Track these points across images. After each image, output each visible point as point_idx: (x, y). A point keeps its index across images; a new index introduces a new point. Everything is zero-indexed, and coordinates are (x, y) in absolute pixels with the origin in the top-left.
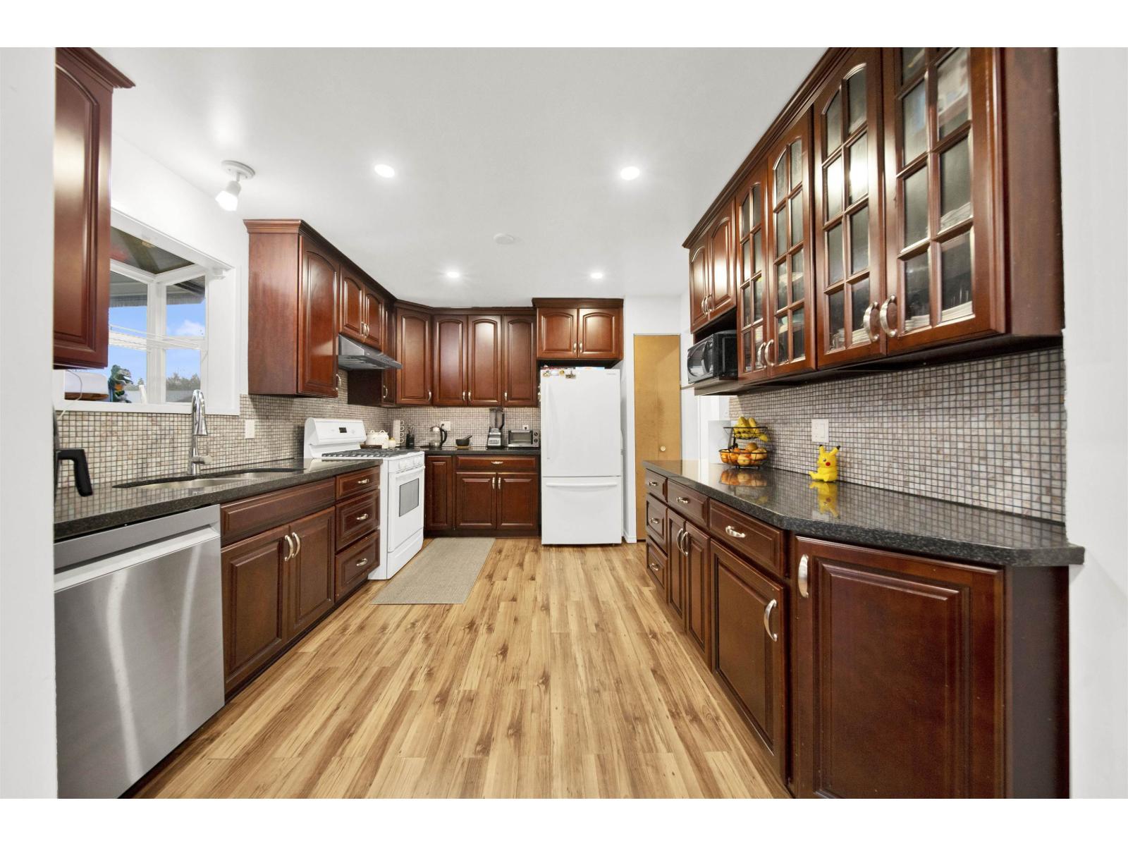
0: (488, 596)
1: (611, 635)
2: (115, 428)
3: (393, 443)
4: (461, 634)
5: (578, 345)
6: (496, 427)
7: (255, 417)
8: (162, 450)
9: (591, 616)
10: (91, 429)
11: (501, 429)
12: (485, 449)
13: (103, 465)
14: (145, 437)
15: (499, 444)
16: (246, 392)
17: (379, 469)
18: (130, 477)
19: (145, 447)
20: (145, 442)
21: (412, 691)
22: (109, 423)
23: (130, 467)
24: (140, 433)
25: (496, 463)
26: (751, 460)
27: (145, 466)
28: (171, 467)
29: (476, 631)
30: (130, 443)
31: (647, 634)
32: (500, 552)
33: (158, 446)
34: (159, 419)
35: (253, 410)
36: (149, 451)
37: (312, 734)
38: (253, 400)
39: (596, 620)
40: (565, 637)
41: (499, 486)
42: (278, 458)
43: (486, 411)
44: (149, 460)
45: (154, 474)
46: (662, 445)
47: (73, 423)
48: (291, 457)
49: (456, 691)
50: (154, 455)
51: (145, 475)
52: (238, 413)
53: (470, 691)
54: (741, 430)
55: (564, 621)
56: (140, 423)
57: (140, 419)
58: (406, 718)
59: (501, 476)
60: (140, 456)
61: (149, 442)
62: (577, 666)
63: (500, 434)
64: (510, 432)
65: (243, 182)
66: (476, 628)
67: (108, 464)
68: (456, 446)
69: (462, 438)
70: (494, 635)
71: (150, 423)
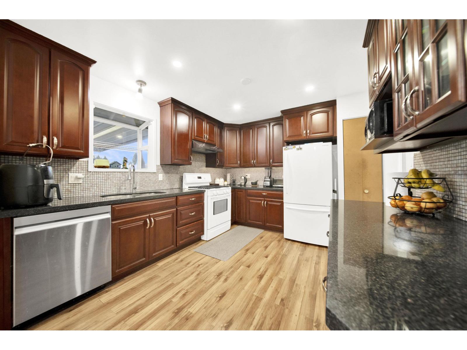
0: (239, 260)
1: (287, 311)
2: (109, 177)
3: (226, 183)
4: (212, 278)
5: (307, 131)
6: (268, 177)
7: (163, 173)
8: (126, 184)
9: (284, 291)
10: (101, 177)
11: (270, 177)
12: (262, 187)
13: (106, 189)
14: (120, 180)
15: (269, 185)
16: (159, 164)
17: (204, 194)
18: (115, 193)
19: (120, 183)
20: (120, 181)
21: (172, 301)
22: (107, 175)
23: (115, 189)
24: (118, 178)
25: (264, 194)
26: (421, 208)
27: (120, 189)
28: (130, 190)
29: (219, 279)
30: (115, 182)
31: (313, 321)
32: (262, 238)
33: (125, 183)
34: (125, 174)
35: (162, 170)
36: (122, 184)
37: (128, 305)
38: (162, 167)
39: (284, 296)
40: (259, 299)
41: (265, 205)
42: (173, 188)
43: (263, 168)
44: (122, 187)
45: (123, 192)
46: (366, 189)
47: (95, 175)
48: (179, 187)
49: (186, 310)
50: (123, 186)
51: (120, 192)
52: (155, 171)
53: (191, 313)
54: (410, 180)
55: (265, 290)
56: (118, 175)
57: (118, 174)
58: (158, 315)
59: (266, 200)
60: (118, 186)
61: (122, 181)
62: (251, 324)
63: (269, 180)
64: (273, 179)
65: (143, 88)
66: (220, 277)
67: (107, 188)
68: (251, 185)
69: (254, 181)
70: (225, 284)
71: (122, 175)
